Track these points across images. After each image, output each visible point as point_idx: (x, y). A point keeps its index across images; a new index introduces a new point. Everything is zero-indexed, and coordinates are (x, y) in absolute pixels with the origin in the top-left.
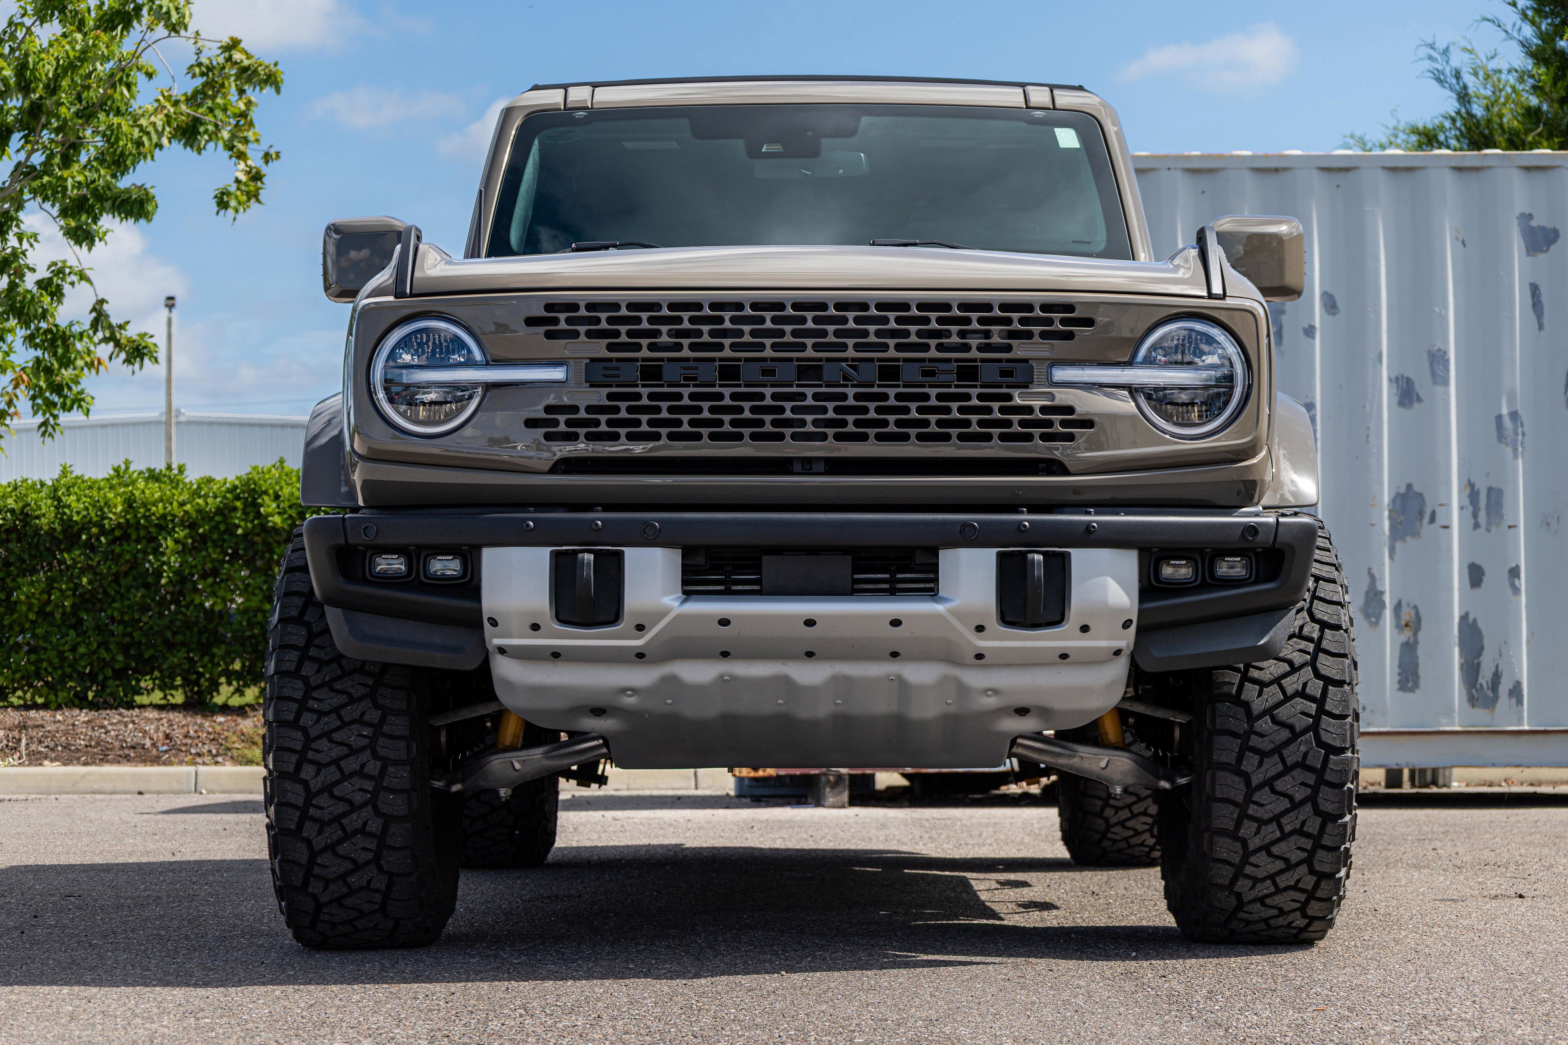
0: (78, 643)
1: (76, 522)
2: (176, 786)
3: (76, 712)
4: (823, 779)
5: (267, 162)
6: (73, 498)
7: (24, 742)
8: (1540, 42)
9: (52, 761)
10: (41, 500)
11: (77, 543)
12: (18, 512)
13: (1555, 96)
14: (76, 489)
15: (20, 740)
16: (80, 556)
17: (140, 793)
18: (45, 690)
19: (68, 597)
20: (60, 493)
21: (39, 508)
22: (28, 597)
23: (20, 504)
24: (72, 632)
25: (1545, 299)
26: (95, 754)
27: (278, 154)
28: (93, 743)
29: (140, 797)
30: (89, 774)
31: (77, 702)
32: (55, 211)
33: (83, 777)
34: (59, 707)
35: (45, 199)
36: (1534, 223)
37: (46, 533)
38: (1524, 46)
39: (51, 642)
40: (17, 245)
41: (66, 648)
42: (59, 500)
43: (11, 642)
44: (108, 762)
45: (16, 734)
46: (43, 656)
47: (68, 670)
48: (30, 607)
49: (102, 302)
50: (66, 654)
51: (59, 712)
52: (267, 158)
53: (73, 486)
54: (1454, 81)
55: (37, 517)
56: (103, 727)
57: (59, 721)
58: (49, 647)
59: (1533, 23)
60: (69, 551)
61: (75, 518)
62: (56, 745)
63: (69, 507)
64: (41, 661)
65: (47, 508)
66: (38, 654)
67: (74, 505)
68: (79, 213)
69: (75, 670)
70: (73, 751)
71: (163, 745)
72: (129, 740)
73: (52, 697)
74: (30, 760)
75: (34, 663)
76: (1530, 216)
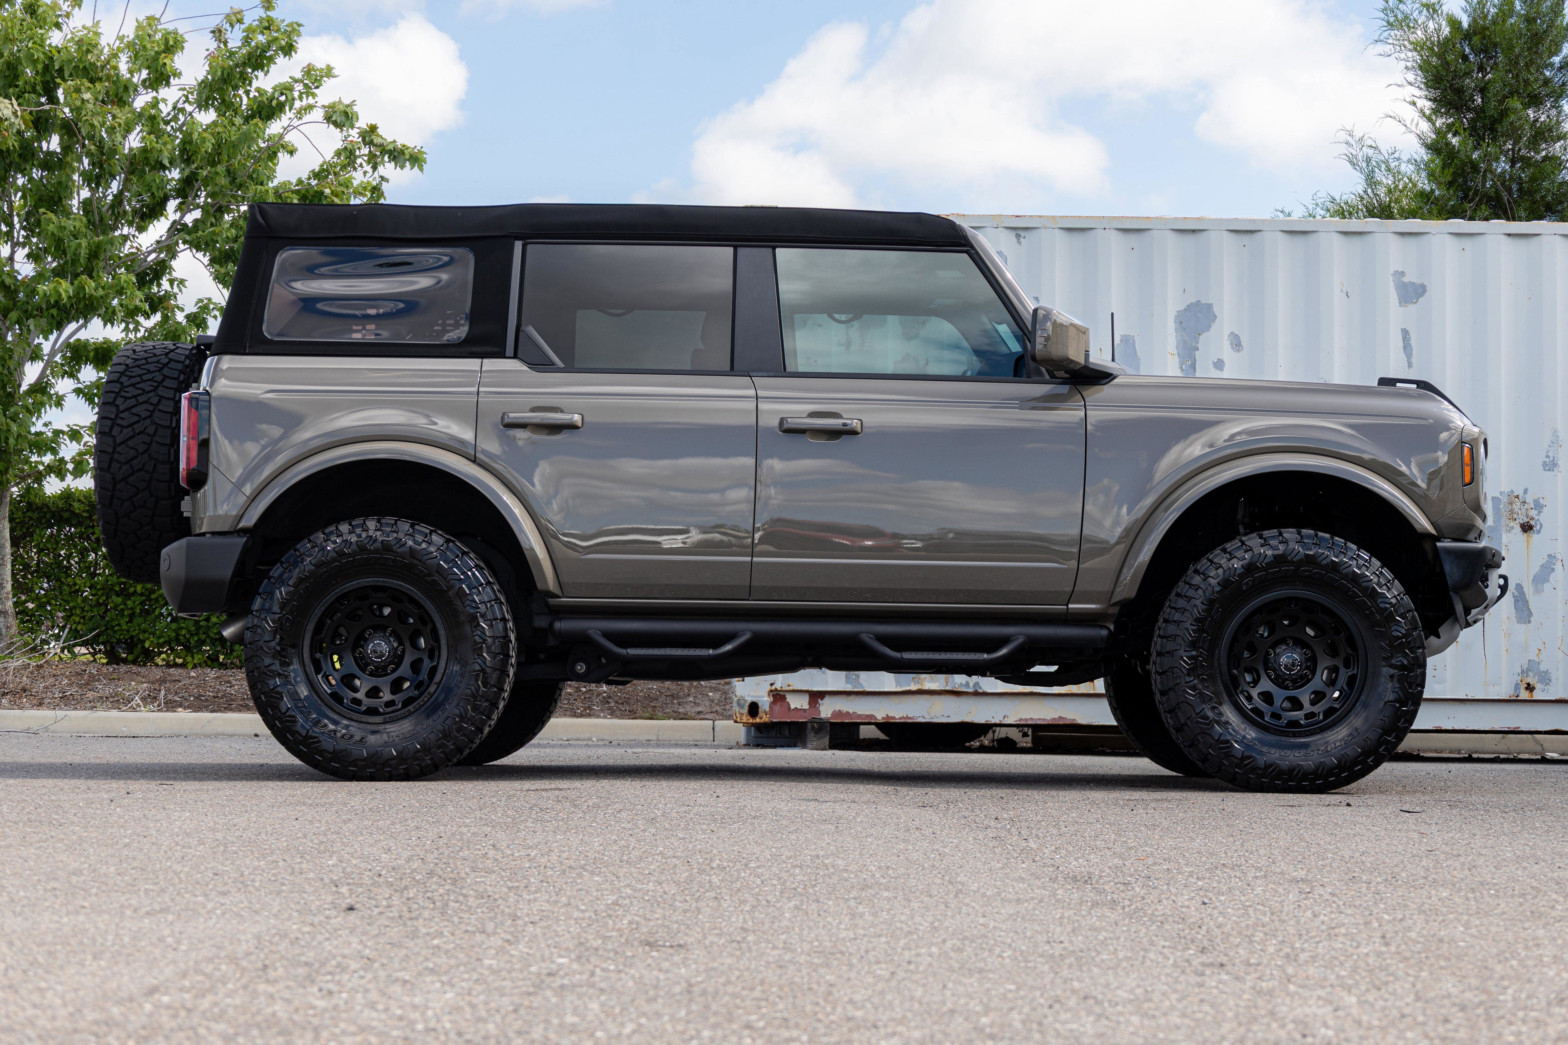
3: (208, 670)
4: (809, 726)
7: (163, 693)
8: (1434, 136)
9: (185, 709)
13: (1442, 180)
15: (160, 691)
17: (256, 735)
18: (183, 654)
25: (1413, 342)
26: (220, 703)
28: (220, 695)
30: (214, 718)
31: (209, 663)
32: (206, 260)
33: (209, 721)
34: (194, 667)
35: (198, 249)
36: (1406, 279)
38: (1420, 138)
40: (169, 289)
43: (157, 612)
44: (231, 710)
45: (157, 686)
51: (194, 670)
54: (1364, 165)
56: (229, 682)
57: (193, 677)
59: (1429, 119)
62: (189, 696)
68: (226, 262)
69: (208, 636)
70: (203, 701)
73: (189, 659)
74: (167, 707)
75: (174, 630)
76: (1403, 274)
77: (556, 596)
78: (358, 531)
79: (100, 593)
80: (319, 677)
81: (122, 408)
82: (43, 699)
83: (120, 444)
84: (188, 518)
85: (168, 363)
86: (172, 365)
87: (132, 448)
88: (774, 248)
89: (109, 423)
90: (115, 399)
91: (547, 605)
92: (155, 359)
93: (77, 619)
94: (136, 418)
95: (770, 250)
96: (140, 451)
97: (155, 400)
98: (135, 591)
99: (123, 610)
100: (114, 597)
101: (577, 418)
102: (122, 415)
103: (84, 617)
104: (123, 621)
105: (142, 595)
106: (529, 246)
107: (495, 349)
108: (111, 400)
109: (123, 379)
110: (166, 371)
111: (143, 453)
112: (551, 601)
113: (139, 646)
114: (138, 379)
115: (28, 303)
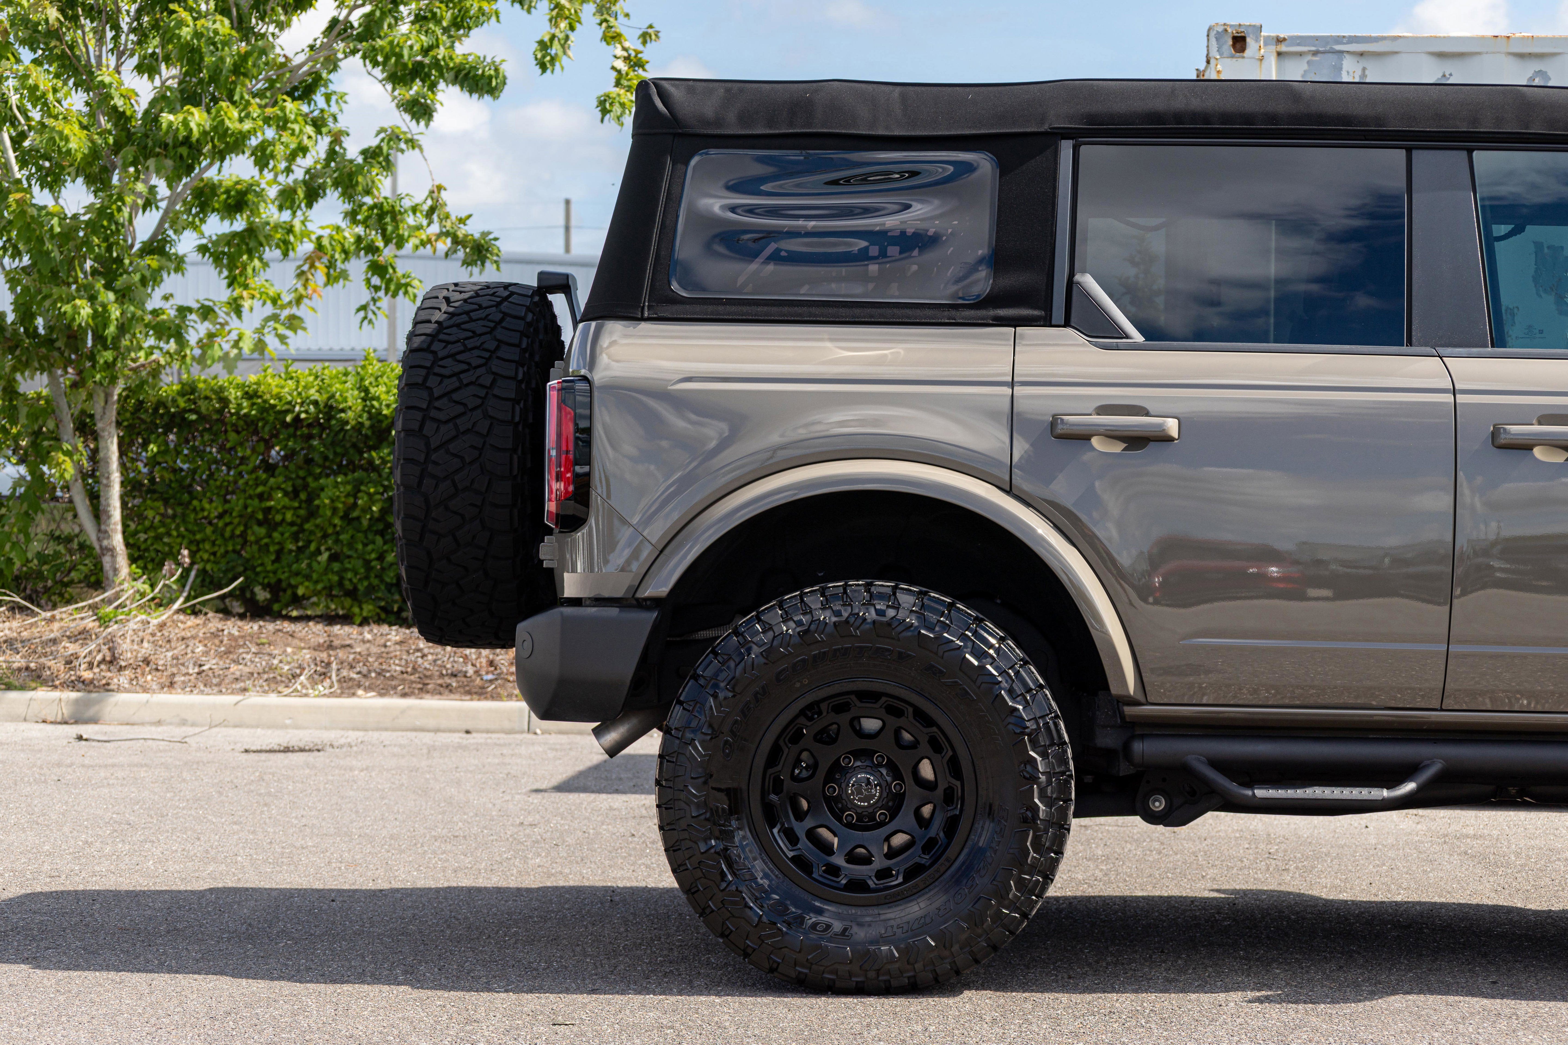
0: (386, 551)
1: (385, 416)
2: (507, 725)
3: (385, 628)
5: (644, 43)
6: (383, 389)
7: (334, 666)
9: (366, 690)
10: (347, 391)
11: (386, 439)
12: (322, 405)
14: (385, 379)
15: (329, 664)
16: (389, 454)
17: (468, 732)
18: (348, 604)
19: (377, 501)
20: (367, 383)
21: (345, 400)
22: (332, 501)
23: (325, 396)
24: (379, 540)
26: (412, 682)
27: (657, 34)
28: (409, 670)
29: (468, 736)
30: (409, 708)
31: (383, 616)
32: (385, 77)
33: (403, 711)
34: (364, 622)
37: (353, 428)
39: (356, 550)
41: (373, 556)
42: (367, 391)
44: (428, 692)
45: (323, 655)
46: (348, 566)
47: (375, 582)
48: (335, 510)
49: (440, 188)
50: (373, 563)
51: (367, 628)
52: (645, 37)
53: (381, 376)
55: (343, 411)
56: (419, 650)
57: (369, 641)
58: (355, 555)
60: (376, 448)
61: (385, 412)
62: (369, 671)
63: (378, 399)
64: (346, 570)
65: (353, 399)
66: (342, 563)
67: (383, 397)
68: (412, 81)
69: (382, 581)
70: (388, 679)
71: (487, 673)
72: (449, 666)
73: (356, 610)
74: (341, 688)
75: (337, 573)
77: (1136, 703)
78: (837, 606)
79: (236, 521)
80: (775, 831)
81: (437, 392)
82: (173, 675)
83: (437, 449)
84: (551, 571)
85: (502, 320)
86: (508, 322)
87: (455, 455)
88: (1470, 151)
89: (419, 415)
90: (426, 379)
91: (1122, 716)
92: (481, 314)
93: (206, 556)
94: (460, 409)
95: (1464, 154)
96: (468, 460)
97: (487, 380)
98: (283, 520)
99: (267, 545)
100: (256, 528)
101: (1172, 426)
102: (437, 404)
103: (214, 554)
104: (268, 560)
105: (292, 524)
106: (1083, 149)
107: (1036, 313)
108: (420, 380)
109: (436, 346)
110: (499, 333)
111: (471, 463)
112: (1128, 710)
113: (289, 592)
114: (459, 347)
115: (147, 136)
